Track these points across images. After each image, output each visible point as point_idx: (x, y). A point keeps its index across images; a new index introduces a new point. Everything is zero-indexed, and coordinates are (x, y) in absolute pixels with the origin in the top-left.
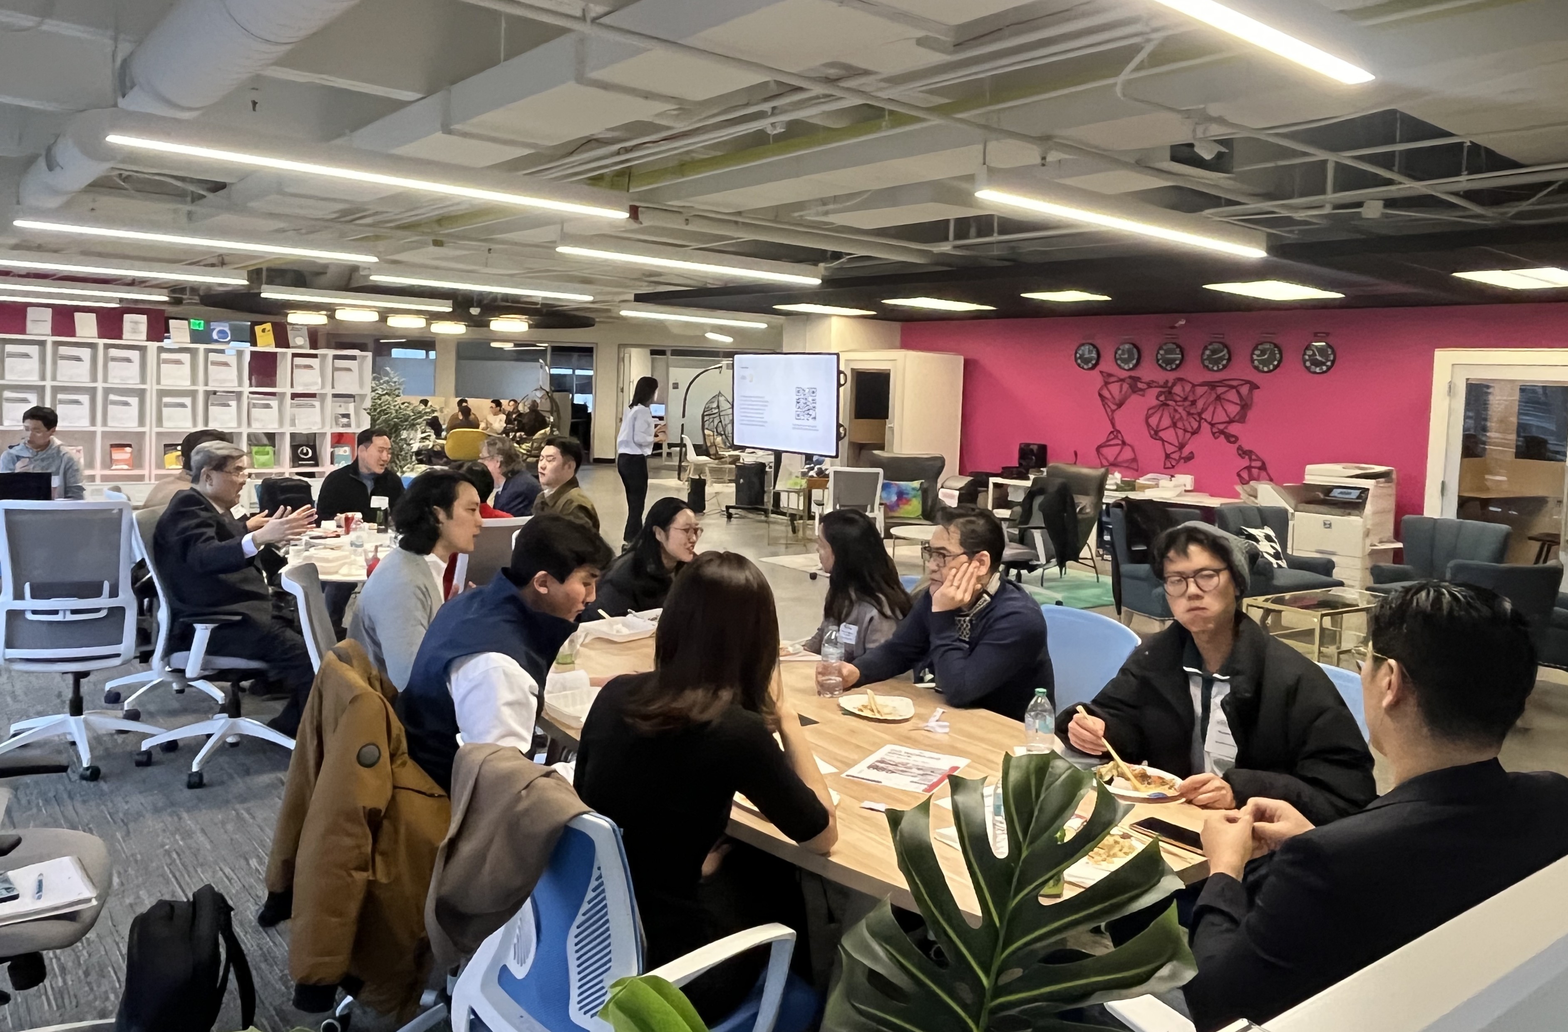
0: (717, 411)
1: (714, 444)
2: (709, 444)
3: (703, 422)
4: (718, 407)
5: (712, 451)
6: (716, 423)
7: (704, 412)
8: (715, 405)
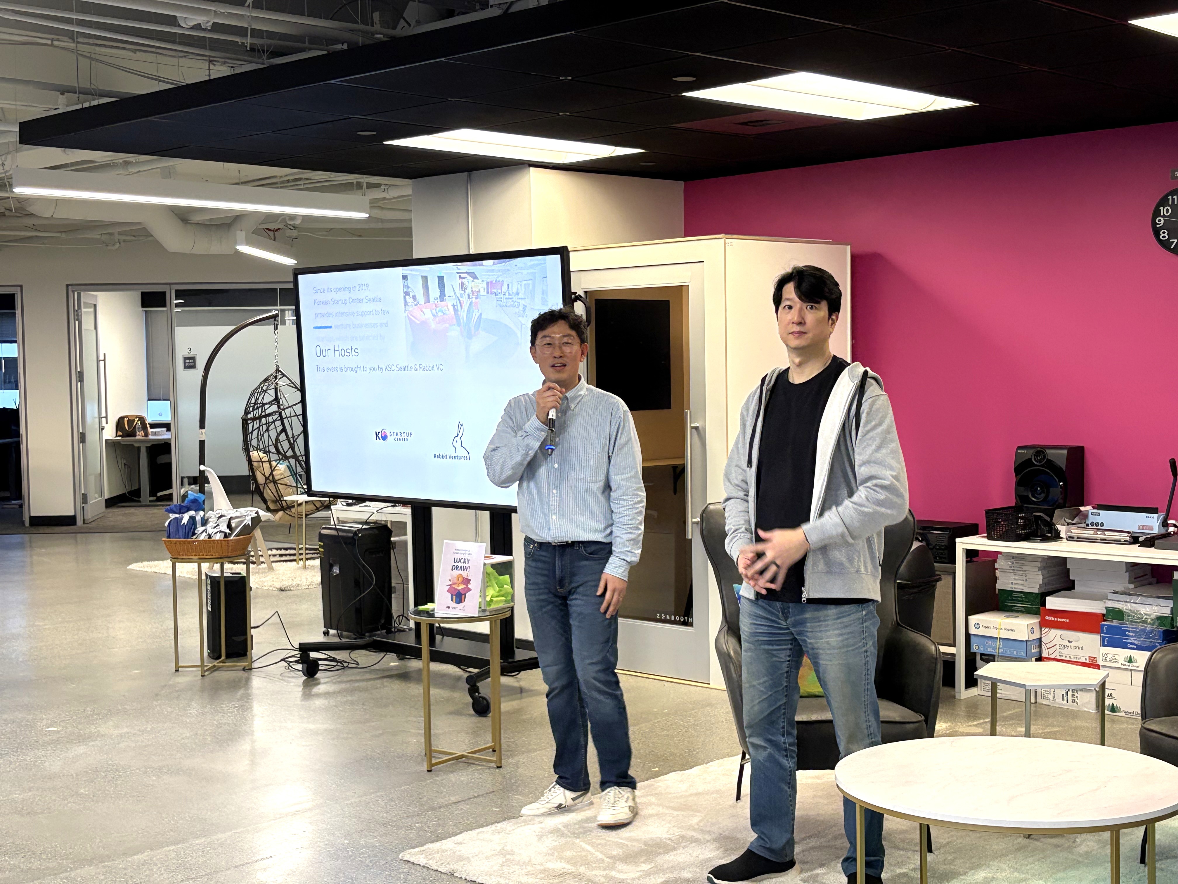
0: (274, 408)
1: (271, 479)
2: (261, 479)
3: (246, 433)
4: (277, 399)
5: (268, 494)
6: (273, 434)
7: (247, 413)
8: (269, 397)
